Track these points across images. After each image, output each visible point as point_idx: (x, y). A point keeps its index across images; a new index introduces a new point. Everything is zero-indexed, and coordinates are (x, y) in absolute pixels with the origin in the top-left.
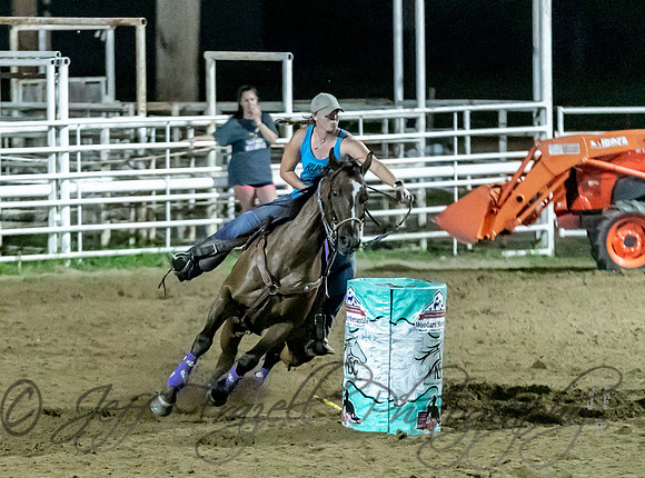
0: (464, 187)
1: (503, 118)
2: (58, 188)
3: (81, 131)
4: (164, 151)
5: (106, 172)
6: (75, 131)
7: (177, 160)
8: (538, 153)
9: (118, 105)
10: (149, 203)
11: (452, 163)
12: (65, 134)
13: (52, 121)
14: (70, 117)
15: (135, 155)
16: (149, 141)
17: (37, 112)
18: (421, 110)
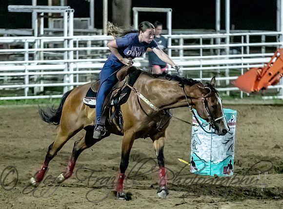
0: (246, 68)
1: (263, 39)
2: (68, 66)
3: (79, 41)
5: (89, 60)
6: (76, 41)
8: (278, 54)
9: (95, 30)
12: (71, 43)
13: (66, 37)
14: (74, 35)
15: (102, 52)
17: (60, 33)
18: (228, 34)
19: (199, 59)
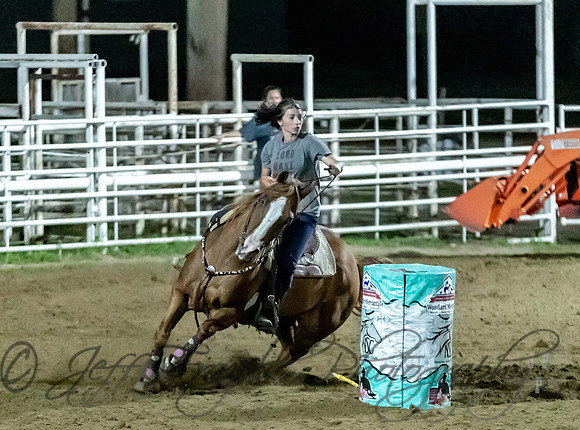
0: (473, 179)
1: (508, 116)
2: (96, 181)
3: (117, 128)
4: (194, 146)
5: (140, 167)
6: (112, 128)
7: (206, 156)
8: (541, 148)
9: (151, 104)
10: (180, 195)
11: (461, 157)
12: (102, 131)
13: (89, 119)
14: (106, 115)
15: (167, 150)
16: (180, 137)
17: (76, 111)
18: (433, 108)
19: (374, 162)
